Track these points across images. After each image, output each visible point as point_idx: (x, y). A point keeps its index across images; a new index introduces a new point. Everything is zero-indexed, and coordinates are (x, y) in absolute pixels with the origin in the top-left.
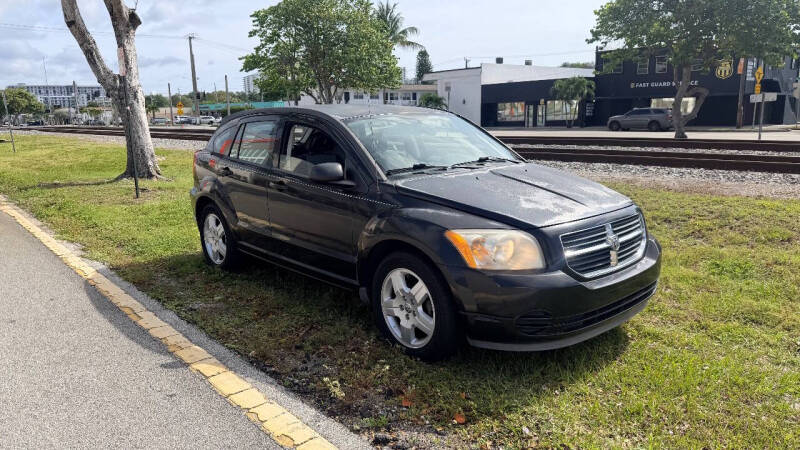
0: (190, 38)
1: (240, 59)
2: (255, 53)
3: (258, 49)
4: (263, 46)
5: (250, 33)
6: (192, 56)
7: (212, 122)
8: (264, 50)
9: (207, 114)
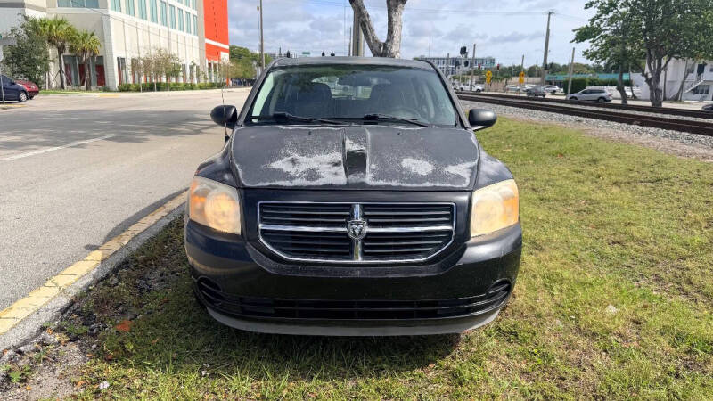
0: (550, 14)
1: (574, 31)
2: (589, 25)
3: (593, 20)
4: (598, 17)
5: (587, 5)
6: (548, 30)
7: (554, 91)
8: (598, 21)
9: (551, 84)
